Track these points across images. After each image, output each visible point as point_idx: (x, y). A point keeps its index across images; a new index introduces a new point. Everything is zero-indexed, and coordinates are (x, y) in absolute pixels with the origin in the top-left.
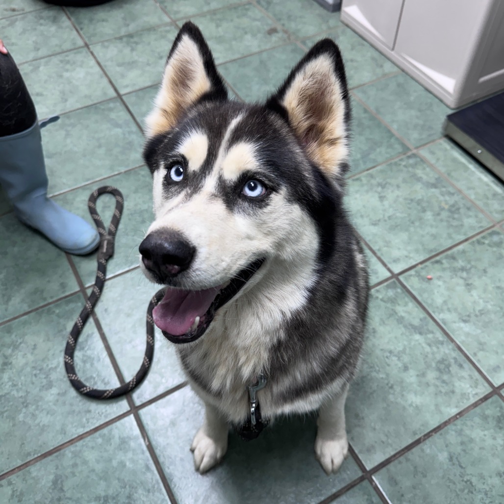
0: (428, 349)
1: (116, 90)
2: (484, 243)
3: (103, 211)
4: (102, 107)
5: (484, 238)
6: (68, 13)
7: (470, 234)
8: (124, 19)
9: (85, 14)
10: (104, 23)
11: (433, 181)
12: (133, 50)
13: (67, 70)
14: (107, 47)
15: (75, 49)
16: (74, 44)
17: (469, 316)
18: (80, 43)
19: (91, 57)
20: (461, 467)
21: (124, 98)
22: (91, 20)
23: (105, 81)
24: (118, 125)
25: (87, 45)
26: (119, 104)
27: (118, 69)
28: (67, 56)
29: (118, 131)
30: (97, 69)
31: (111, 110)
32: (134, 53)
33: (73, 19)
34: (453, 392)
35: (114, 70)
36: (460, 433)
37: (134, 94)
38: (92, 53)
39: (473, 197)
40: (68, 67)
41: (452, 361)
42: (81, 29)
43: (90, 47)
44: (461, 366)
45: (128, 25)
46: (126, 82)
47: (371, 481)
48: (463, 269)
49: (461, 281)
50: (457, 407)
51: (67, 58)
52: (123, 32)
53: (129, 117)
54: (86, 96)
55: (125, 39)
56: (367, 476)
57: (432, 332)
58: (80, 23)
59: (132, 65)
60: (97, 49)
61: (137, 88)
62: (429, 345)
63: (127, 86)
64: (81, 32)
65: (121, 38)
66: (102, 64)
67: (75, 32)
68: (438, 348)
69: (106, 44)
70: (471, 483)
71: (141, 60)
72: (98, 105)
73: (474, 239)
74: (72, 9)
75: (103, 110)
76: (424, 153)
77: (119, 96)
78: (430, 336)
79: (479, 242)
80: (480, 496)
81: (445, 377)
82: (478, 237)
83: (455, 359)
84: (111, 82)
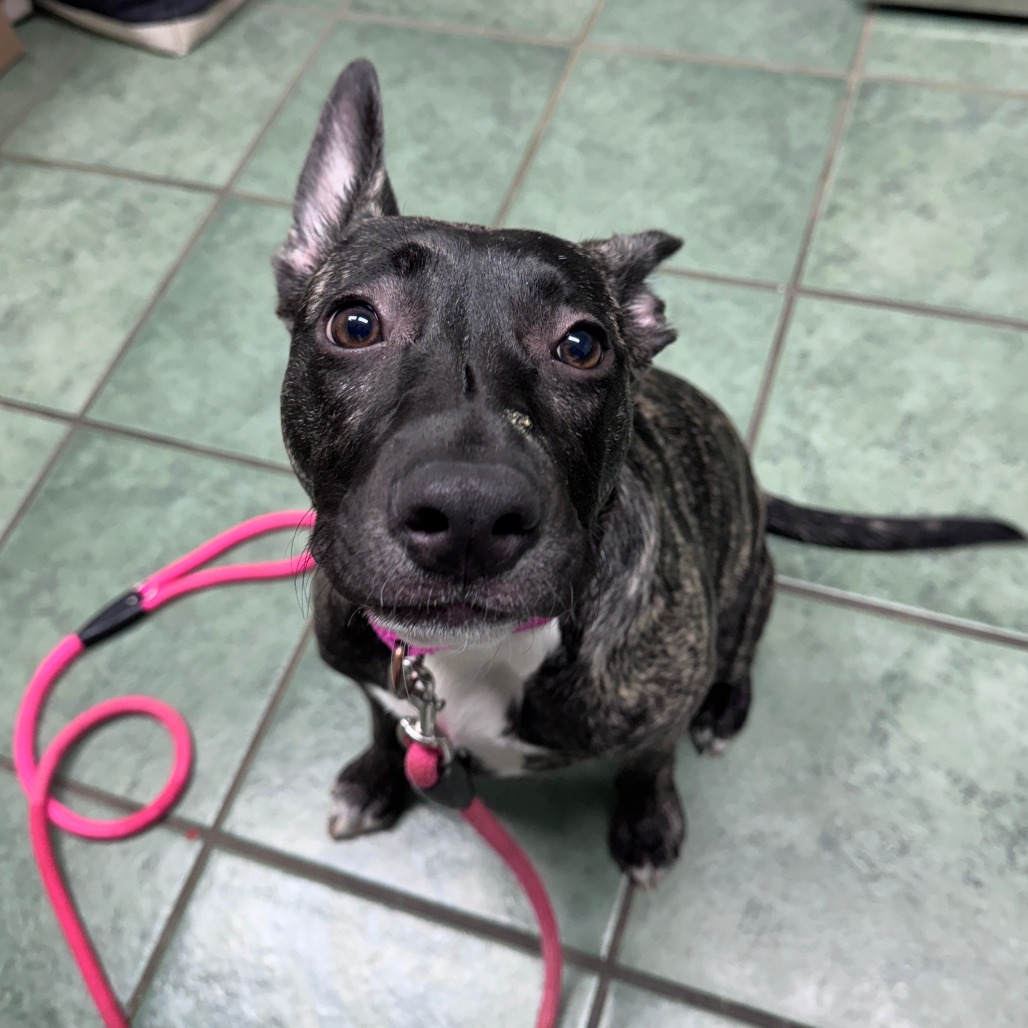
11: (961, 112)
21: (94, 415)
37: (109, 389)
61: (99, 369)
63: (66, 385)
72: (47, 484)
75: (77, 485)
76: (876, 69)
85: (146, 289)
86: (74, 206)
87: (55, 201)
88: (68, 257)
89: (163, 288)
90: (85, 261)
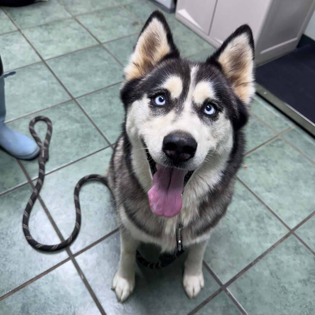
0: (249, 209)
1: (41, 57)
2: (273, 146)
3: (39, 132)
4: (33, 68)
5: (273, 142)
6: (5, 11)
7: (265, 141)
8: (42, 14)
9: (16, 11)
10: (30, 17)
12: (49, 33)
13: (8, 45)
14: (33, 31)
15: (12, 32)
16: (11, 29)
17: (270, 188)
18: (15, 28)
19: (23, 37)
20: (278, 278)
21: (47, 62)
22: (21, 15)
23: (33, 52)
24: (44, 79)
25: (19, 30)
26: (43, 66)
27: (41, 45)
28: (7, 36)
29: (44, 82)
30: (27, 44)
31: (38, 69)
32: (51, 35)
33: (9, 14)
34: (267, 234)
35: (38, 45)
36: (274, 258)
37: (52, 60)
38: (23, 35)
39: (263, 119)
40: (8, 43)
41: (265, 216)
42: (15, 20)
43: (22, 31)
44: (270, 218)
45: (45, 18)
46: (47, 52)
47: (226, 291)
48: (264, 161)
49: (263, 168)
50: (271, 242)
51: (7, 38)
52: (42, 22)
53: (50, 74)
54: (21, 61)
55: (44, 27)
56: (223, 288)
57: (251, 199)
58: (14, 17)
59: (50, 42)
60: (26, 33)
61: (54, 56)
62: (250, 206)
63: (48, 55)
64: (15, 22)
65: (41, 26)
66: (31, 41)
67: (10, 22)
68: (255, 208)
69: (32, 29)
70: (285, 288)
71: (55, 39)
72: (30, 66)
73: (268, 144)
74: (7, 8)
77: (43, 61)
78: (250, 201)
79: (271, 145)
80: (291, 295)
81: (262, 225)
82: (270, 142)
83: (266, 214)
84: (37, 53)
85: (73, 49)
86: (77, 32)
87: (75, 29)
88: (68, 38)
89: (76, 51)
90: (70, 40)
